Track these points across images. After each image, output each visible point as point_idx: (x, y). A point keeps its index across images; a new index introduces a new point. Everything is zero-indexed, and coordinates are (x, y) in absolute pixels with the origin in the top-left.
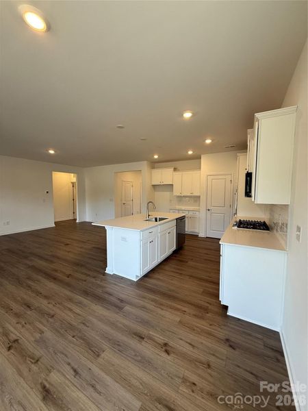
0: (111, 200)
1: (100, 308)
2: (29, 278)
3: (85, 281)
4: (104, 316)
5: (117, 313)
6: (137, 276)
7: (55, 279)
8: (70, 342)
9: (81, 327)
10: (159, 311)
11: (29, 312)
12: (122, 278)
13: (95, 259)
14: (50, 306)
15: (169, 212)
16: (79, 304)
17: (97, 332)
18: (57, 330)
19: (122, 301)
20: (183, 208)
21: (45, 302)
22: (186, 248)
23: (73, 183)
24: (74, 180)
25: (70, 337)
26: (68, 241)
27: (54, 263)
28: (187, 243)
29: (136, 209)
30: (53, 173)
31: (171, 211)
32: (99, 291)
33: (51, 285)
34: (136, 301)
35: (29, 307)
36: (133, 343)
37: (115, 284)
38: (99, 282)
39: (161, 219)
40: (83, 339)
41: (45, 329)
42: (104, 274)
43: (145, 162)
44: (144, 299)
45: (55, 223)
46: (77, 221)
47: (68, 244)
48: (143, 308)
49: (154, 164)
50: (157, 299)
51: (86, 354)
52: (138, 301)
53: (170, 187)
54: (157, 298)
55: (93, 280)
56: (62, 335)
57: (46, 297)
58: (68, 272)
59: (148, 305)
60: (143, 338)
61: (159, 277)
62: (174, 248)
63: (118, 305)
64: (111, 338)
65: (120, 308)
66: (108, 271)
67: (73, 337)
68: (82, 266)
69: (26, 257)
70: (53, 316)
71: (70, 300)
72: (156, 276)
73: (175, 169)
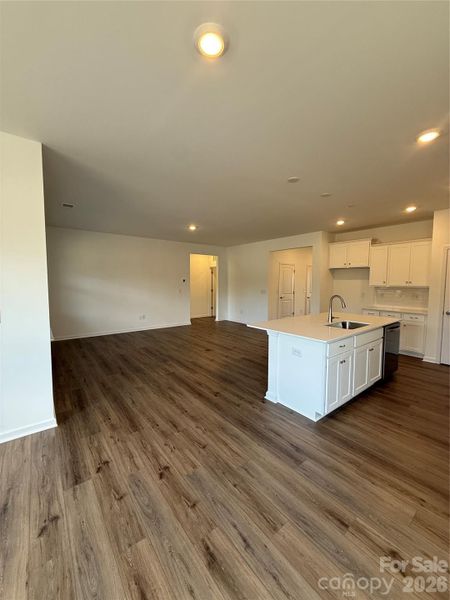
0: (263, 292)
1: (266, 452)
2: (171, 388)
3: (238, 406)
4: (275, 468)
5: (293, 467)
6: (318, 414)
7: (200, 395)
8: (231, 491)
9: (243, 473)
10: (368, 484)
11: (176, 434)
12: (292, 412)
13: (247, 376)
14: (199, 431)
15: (362, 313)
16: (235, 437)
17: (268, 489)
18: (212, 469)
19: (298, 449)
20: (388, 307)
21: (193, 424)
22: (399, 378)
23: (212, 268)
24: (214, 264)
25: (231, 485)
26: (209, 346)
27: (196, 372)
28: (400, 370)
29: (299, 306)
30: (191, 256)
31: (365, 312)
32: (260, 426)
33: (197, 403)
34: (323, 456)
35: (175, 426)
36: (330, 527)
37: (284, 420)
38: (258, 411)
39: (354, 326)
40: (248, 494)
41: (198, 463)
42: (264, 401)
43: (321, 232)
44: (336, 457)
45: (192, 320)
46: (217, 319)
47: (208, 350)
48: (336, 471)
49: (334, 235)
50: (361, 462)
51: (257, 520)
52: (325, 456)
53: (364, 271)
54: (361, 460)
55: (250, 407)
56: (221, 480)
57: (193, 418)
58: (216, 390)
59: (344, 468)
60: (347, 526)
61: (356, 422)
62: (379, 376)
63: (294, 455)
64: (291, 507)
65: (298, 462)
66: (269, 396)
67: (235, 486)
68: (231, 382)
69: (165, 361)
70: (204, 447)
71: (223, 429)
72: (350, 419)
73: (374, 242)
